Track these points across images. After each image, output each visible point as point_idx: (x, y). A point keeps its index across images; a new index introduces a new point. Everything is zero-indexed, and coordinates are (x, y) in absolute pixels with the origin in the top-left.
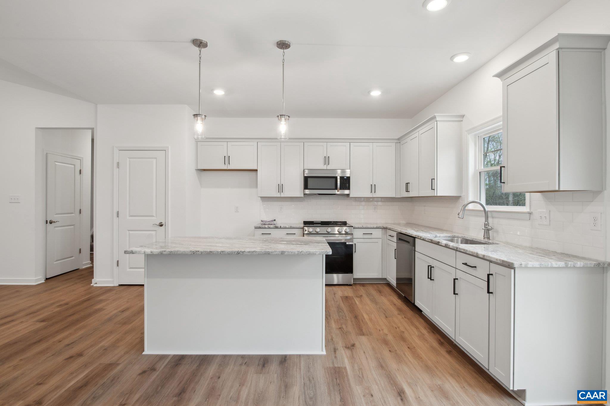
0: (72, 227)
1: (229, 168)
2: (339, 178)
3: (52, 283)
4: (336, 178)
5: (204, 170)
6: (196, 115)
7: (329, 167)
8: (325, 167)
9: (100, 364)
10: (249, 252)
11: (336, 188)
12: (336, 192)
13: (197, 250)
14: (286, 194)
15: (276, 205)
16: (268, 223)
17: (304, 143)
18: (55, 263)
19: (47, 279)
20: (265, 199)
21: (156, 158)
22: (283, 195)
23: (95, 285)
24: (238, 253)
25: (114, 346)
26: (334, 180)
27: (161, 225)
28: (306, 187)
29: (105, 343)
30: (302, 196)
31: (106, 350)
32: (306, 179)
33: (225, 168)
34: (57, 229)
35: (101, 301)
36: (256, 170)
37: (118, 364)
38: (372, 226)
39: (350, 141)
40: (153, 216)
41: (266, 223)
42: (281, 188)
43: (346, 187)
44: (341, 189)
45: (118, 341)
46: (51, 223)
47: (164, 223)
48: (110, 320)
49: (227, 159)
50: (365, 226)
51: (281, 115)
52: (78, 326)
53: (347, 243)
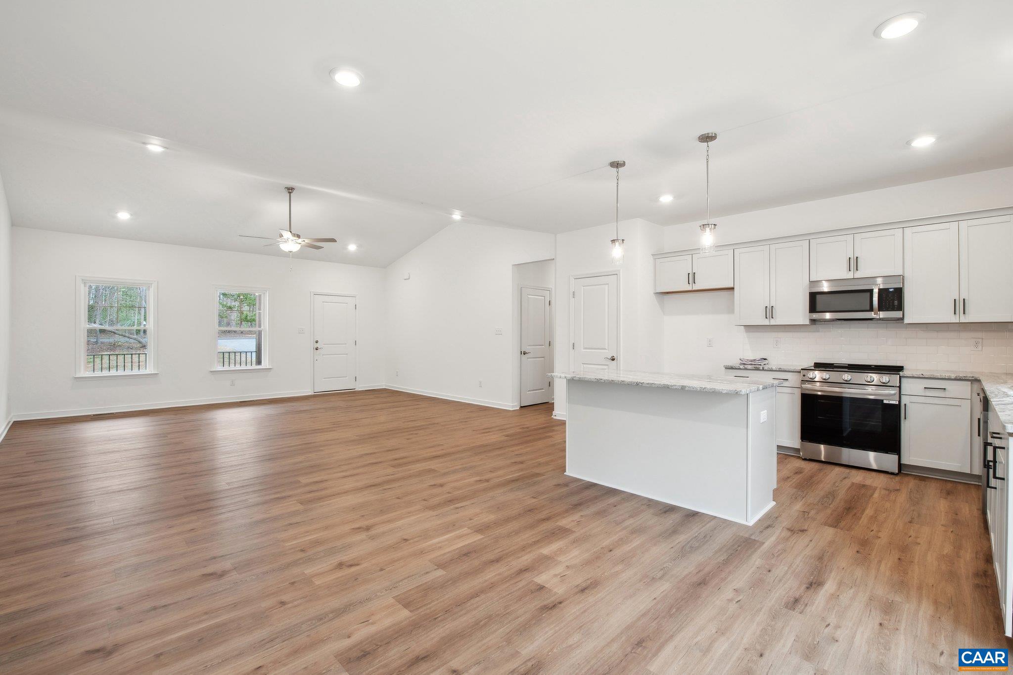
0: (543, 359)
1: (694, 288)
2: (876, 291)
3: (524, 410)
4: (871, 291)
5: (668, 293)
6: (613, 241)
7: (858, 275)
8: (850, 275)
9: (532, 472)
10: (648, 384)
11: (871, 309)
12: (872, 315)
13: (602, 378)
14: (778, 321)
15: (770, 337)
16: (750, 363)
17: (809, 241)
18: (528, 393)
19: (521, 407)
20: (750, 328)
21: (608, 284)
22: (773, 322)
23: (555, 418)
24: (637, 384)
25: (547, 463)
26: (868, 294)
27: (613, 360)
28: (813, 308)
29: (541, 460)
30: (807, 322)
31: (540, 464)
32: (813, 297)
33: (690, 288)
34: (529, 360)
35: (553, 431)
36: (733, 289)
37: (544, 475)
38: (947, 375)
39: (904, 224)
40: (605, 349)
41: (747, 363)
42: (769, 312)
43: (893, 305)
44: (881, 308)
45: (552, 461)
46: (524, 354)
47: (615, 357)
48: (554, 445)
49: (692, 277)
50: (926, 374)
51: (703, 225)
52: (528, 445)
53: (885, 402)
